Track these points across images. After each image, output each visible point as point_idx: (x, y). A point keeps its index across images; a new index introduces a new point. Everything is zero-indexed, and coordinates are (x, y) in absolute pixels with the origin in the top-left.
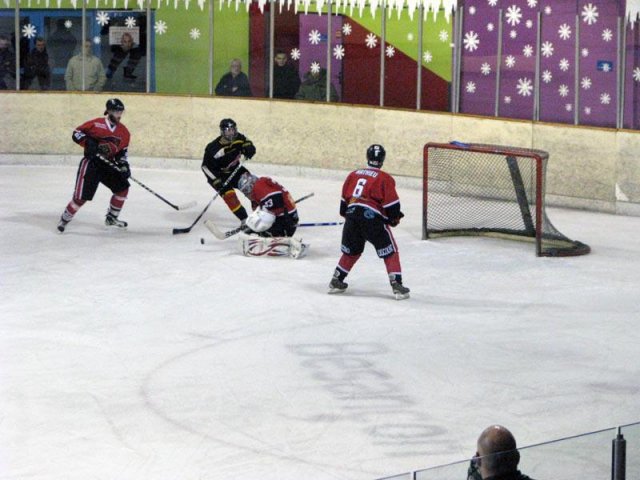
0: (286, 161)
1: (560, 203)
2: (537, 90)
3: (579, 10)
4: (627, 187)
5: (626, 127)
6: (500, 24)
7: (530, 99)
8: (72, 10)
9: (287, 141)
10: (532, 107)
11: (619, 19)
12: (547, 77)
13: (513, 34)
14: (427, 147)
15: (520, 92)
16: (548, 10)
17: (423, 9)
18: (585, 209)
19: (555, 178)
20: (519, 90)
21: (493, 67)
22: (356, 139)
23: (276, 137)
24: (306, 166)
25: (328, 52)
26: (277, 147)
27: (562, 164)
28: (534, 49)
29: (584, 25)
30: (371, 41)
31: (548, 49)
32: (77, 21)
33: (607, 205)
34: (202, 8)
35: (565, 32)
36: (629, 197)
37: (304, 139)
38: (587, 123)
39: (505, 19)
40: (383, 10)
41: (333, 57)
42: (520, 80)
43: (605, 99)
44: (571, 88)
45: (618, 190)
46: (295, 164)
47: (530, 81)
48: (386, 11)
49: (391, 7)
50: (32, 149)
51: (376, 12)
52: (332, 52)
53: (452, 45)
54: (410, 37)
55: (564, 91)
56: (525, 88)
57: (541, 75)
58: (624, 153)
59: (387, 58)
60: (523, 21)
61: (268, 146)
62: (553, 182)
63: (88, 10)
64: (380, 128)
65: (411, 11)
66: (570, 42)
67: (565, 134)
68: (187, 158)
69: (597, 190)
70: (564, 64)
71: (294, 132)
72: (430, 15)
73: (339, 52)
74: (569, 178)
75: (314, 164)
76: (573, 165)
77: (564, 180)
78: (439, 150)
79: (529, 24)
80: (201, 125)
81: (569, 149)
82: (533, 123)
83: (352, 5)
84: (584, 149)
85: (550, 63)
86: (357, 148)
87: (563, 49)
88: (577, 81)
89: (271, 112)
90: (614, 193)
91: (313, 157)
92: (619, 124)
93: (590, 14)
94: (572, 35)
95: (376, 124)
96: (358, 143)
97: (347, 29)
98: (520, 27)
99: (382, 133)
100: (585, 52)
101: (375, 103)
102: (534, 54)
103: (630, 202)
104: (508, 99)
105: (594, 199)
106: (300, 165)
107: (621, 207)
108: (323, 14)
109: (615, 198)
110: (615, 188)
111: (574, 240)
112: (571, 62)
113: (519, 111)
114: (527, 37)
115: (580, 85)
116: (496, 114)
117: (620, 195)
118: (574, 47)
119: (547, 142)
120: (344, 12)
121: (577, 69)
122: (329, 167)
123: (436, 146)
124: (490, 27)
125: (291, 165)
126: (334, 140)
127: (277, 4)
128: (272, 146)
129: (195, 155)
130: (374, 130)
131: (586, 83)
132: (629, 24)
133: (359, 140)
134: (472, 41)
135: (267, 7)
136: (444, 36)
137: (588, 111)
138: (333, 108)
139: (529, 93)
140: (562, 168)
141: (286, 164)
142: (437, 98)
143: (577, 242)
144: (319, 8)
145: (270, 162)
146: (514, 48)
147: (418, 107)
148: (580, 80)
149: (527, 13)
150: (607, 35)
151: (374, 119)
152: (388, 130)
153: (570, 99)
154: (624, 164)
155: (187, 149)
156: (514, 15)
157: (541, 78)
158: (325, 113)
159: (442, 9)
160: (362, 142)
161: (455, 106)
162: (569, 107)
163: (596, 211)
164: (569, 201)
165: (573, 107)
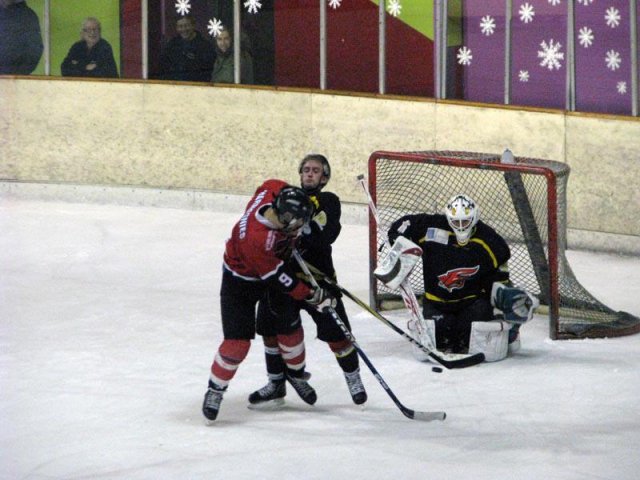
0: (170, 183)
1: (611, 246)
2: (571, 60)
7: (559, 74)
9: (172, 150)
12: (586, 37)
14: (374, 158)
15: (543, 64)
19: (603, 205)
20: (542, 59)
21: (499, 21)
22: (282, 143)
23: (153, 141)
24: (204, 190)
25: (235, 1)
26: (155, 160)
27: (612, 181)
37: (199, 146)
41: (243, 10)
42: (543, 44)
44: (625, 55)
46: (185, 186)
47: (558, 45)
52: (242, 1)
55: (613, 60)
56: (550, 56)
57: (576, 34)
59: (329, 9)
61: (141, 158)
62: (600, 211)
64: (321, 125)
67: (616, 131)
68: (9, 180)
70: (612, 17)
71: (183, 135)
73: (253, 2)
74: (625, 204)
75: (216, 187)
76: (630, 182)
77: (617, 207)
80: (31, 125)
81: (624, 156)
82: (566, 113)
86: (285, 160)
89: (144, 101)
91: (214, 176)
95: (315, 118)
96: (287, 150)
99: (326, 134)
101: (311, 85)
104: (524, 75)
106: (194, 189)
111: (617, 310)
112: (624, 12)
113: (543, 95)
116: (507, 101)
119: (588, 145)
123: (389, 156)
125: (178, 188)
126: (248, 146)
128: (146, 158)
129: (24, 175)
130: (311, 129)
133: (288, 145)
138: (244, 93)
139: (558, 66)
140: (614, 188)
141: (170, 188)
142: (410, 81)
143: (621, 313)
145: (145, 185)
147: (382, 89)
151: (312, 112)
152: (333, 128)
153: (623, 73)
155: (11, 166)
157: (577, 41)
158: (234, 102)
160: (293, 149)
161: (440, 86)
162: (622, 88)
164: (625, 241)
165: (629, 86)
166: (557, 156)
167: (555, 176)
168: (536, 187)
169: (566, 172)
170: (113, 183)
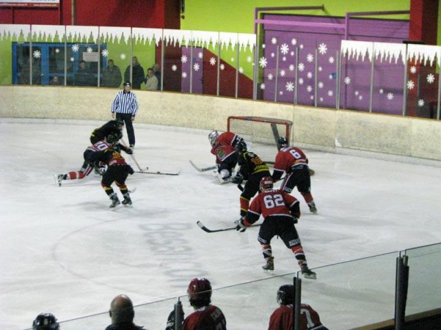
0: (169, 123)
2: (296, 89)
3: (317, 47)
4: (341, 139)
5: (341, 108)
6: (278, 53)
7: (292, 93)
8: (59, 43)
9: (170, 113)
10: (293, 97)
11: (337, 52)
12: (301, 81)
13: (284, 59)
14: (229, 118)
15: (287, 89)
16: (302, 47)
17: (239, 45)
18: (319, 151)
19: (305, 134)
21: (274, 75)
23: (164, 110)
24: (179, 126)
25: (191, 67)
26: (165, 116)
27: (308, 127)
28: (295, 67)
29: (320, 55)
30: (213, 61)
31: (301, 67)
32: (62, 49)
33: (331, 149)
34: (127, 43)
35: (310, 58)
36: (342, 145)
37: (178, 112)
38: (321, 106)
39: (280, 51)
40: (219, 45)
41: (193, 70)
42: (288, 83)
43: (330, 93)
44: (313, 87)
45: (336, 141)
46: (173, 125)
47: (292, 84)
48: (220, 46)
49: (223, 44)
50: (38, 116)
51: (216, 46)
52: (193, 67)
53: (253, 64)
54: (232, 60)
55: (309, 89)
56: (290, 87)
57: (298, 80)
58: (340, 122)
59: (220, 70)
60: (289, 52)
61: (160, 116)
62: (304, 136)
63: (68, 44)
64: (217, 107)
65: (233, 46)
66: (312, 64)
67: (310, 111)
69: (326, 141)
70: (310, 75)
71: (173, 109)
72: (243, 48)
73: (197, 67)
74: (312, 134)
75: (183, 125)
76: (314, 128)
77: (309, 135)
78: (235, 120)
79: (292, 54)
81: (312, 119)
82: (294, 105)
83: (203, 43)
84: (319, 119)
85: (302, 74)
87: (310, 67)
88: (316, 84)
89: (161, 98)
90: (334, 142)
91: (183, 122)
92: (338, 106)
93: (323, 49)
94: (314, 60)
95: (215, 105)
97: (201, 55)
98: (288, 55)
99: (218, 110)
100: (320, 69)
101: (214, 94)
102: (295, 69)
103: (342, 147)
104: (281, 93)
105: (325, 146)
106: (176, 126)
107: (338, 150)
108: (189, 46)
109: (335, 145)
110: (334, 140)
112: (313, 73)
113: (287, 99)
114: (291, 60)
115: (318, 86)
116: (276, 101)
117: (337, 144)
118: (314, 66)
119: (301, 115)
120: (199, 46)
121: (316, 78)
122: (191, 127)
123: (234, 118)
124: (273, 55)
126: (194, 113)
127: (165, 42)
128: (162, 116)
130: (213, 108)
131: (321, 85)
132: (343, 54)
133: (206, 113)
134: (263, 62)
135: (160, 42)
136: (250, 59)
137: (322, 99)
138: (193, 96)
139: (292, 90)
140: (308, 129)
141: (169, 125)
142: (246, 94)
144: (187, 44)
145: (161, 124)
146: (285, 66)
147: (236, 96)
148: (318, 83)
149: (291, 48)
150: (331, 60)
151: (214, 103)
153: (312, 93)
154: (339, 127)
156: (285, 49)
157: (298, 82)
158: (189, 99)
159: (248, 45)
161: (255, 96)
162: (312, 98)
163: (325, 152)
165: (314, 97)
166: (291, 119)
167: (288, 125)
168: (281, 129)
169: (292, 124)
170: (151, 123)
